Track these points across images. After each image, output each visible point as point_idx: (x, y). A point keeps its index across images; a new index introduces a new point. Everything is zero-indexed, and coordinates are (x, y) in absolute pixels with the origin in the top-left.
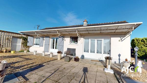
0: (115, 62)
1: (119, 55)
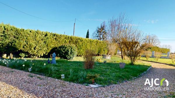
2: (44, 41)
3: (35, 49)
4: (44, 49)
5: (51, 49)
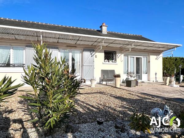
0: (153, 81)
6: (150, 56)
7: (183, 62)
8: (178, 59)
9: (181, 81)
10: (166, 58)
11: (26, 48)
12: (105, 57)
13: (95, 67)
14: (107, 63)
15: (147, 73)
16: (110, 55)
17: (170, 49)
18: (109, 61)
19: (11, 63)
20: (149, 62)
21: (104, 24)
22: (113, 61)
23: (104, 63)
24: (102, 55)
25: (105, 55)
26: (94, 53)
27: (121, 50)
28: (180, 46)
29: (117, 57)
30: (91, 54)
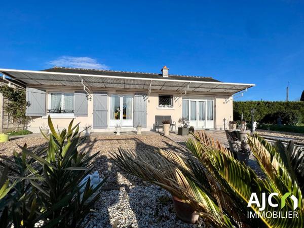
0: (221, 129)
1: (224, 120)
2: (257, 109)
3: (249, 116)
4: (258, 116)
5: (264, 116)
6: (217, 99)
7: (268, 106)
8: (261, 103)
9: (254, 129)
10: (245, 103)
11: (75, 94)
12: (160, 102)
13: (147, 112)
14: (163, 108)
15: (212, 120)
16: (165, 100)
17: (241, 90)
18: (164, 106)
19: (62, 109)
20: (215, 106)
21: (165, 67)
22: (170, 106)
23: (158, 108)
24: (157, 99)
25: (160, 99)
26: (147, 97)
27: (179, 93)
28: (252, 86)
29: (174, 101)
30: (144, 98)
